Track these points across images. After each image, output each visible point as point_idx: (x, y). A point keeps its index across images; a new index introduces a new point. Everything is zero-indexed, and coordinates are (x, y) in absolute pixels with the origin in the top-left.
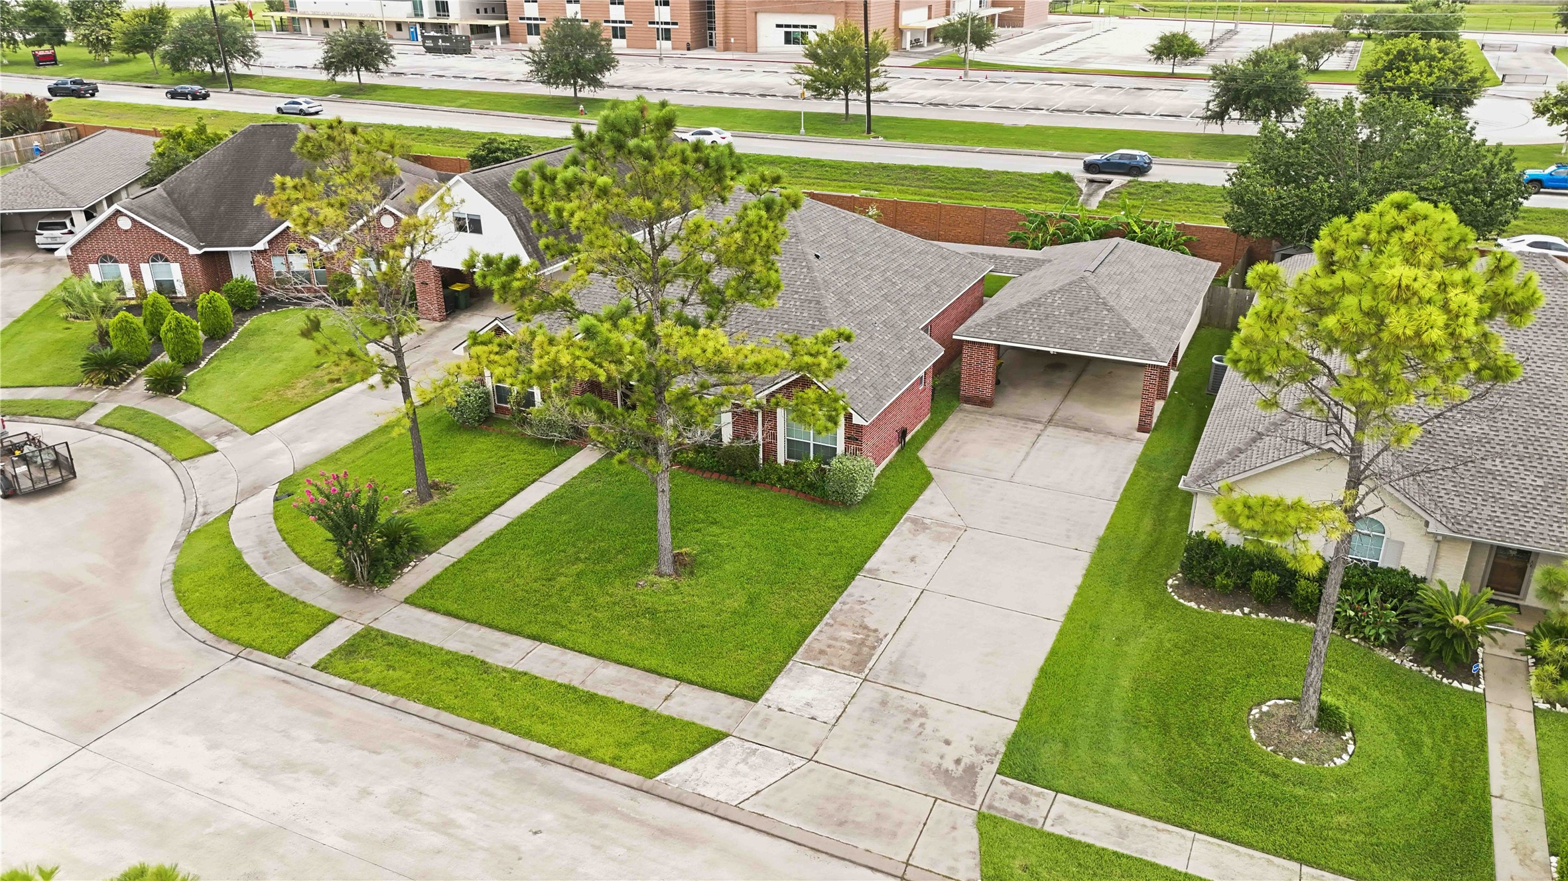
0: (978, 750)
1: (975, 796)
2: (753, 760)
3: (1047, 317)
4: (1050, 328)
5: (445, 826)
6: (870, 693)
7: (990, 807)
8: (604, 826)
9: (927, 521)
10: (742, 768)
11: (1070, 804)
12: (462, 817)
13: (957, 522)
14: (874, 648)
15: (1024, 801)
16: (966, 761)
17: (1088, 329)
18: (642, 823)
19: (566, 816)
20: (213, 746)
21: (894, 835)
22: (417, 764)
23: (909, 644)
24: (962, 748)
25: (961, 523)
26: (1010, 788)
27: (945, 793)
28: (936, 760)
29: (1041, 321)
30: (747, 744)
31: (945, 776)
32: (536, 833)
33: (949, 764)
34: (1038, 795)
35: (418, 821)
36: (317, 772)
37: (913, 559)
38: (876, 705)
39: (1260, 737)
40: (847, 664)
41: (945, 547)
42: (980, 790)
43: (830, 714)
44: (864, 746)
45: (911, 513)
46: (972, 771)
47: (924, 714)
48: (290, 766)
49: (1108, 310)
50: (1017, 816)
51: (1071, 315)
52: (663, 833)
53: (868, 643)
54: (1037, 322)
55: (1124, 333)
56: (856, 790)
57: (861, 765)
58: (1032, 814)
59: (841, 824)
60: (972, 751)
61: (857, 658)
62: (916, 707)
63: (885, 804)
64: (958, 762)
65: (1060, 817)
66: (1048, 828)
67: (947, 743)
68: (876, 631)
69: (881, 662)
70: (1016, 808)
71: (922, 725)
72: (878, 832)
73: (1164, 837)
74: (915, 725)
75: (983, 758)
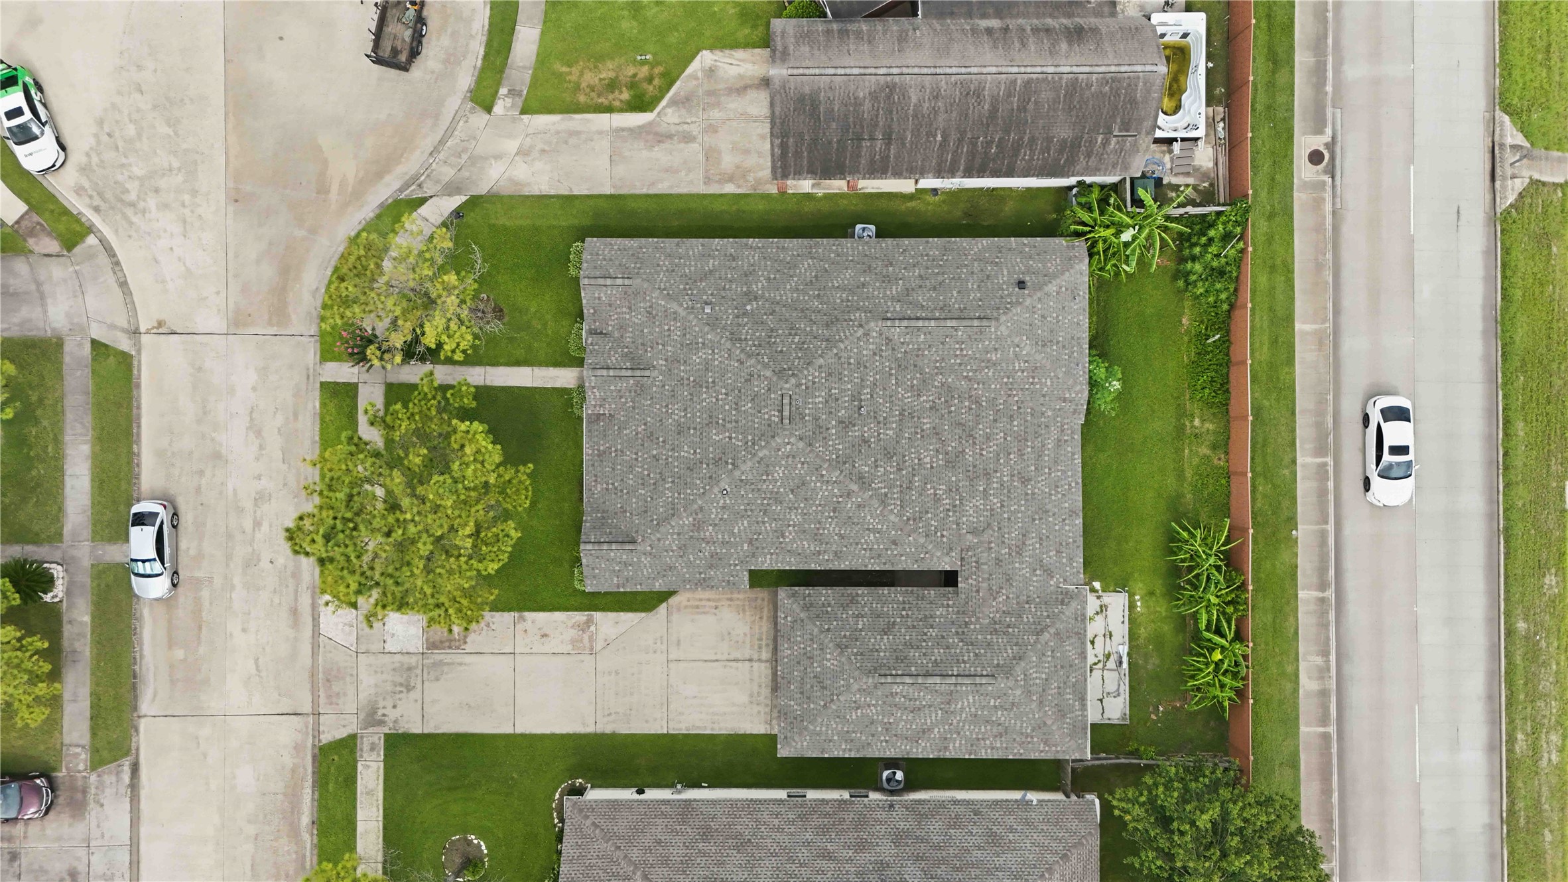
0: (396, 721)
1: (365, 729)
2: (347, 628)
3: (810, 658)
4: (798, 663)
5: (257, 524)
6: (413, 660)
7: (362, 738)
8: (287, 586)
9: (593, 628)
10: (341, 626)
11: (379, 768)
12: (265, 527)
13: (600, 645)
14: (450, 647)
15: (372, 749)
16: (386, 719)
17: (802, 693)
18: (296, 600)
19: (285, 567)
20: (254, 389)
21: (331, 704)
22: (285, 484)
23: (461, 664)
24: (392, 714)
25: (599, 647)
26: (377, 742)
27: (362, 716)
28: (381, 704)
29: (805, 654)
30: (355, 621)
31: (373, 712)
32: (271, 562)
33: (380, 712)
34: (379, 755)
35: (255, 512)
36: (261, 447)
37: (544, 636)
38: (406, 666)
39: (454, 841)
40: (431, 640)
41: (568, 648)
42: (371, 730)
43: (389, 647)
44: (376, 672)
45: (598, 615)
46: (381, 723)
47: (408, 691)
48: (259, 433)
49: (825, 705)
50: (361, 750)
51: (815, 677)
52: (294, 612)
53: (453, 644)
54: (802, 651)
55: (802, 721)
56: (348, 679)
57: (363, 676)
58: (365, 755)
59: (328, 680)
60: (394, 719)
61: (438, 643)
62: (412, 684)
63: (345, 694)
64: (384, 715)
65: (368, 767)
66: (359, 764)
67: (394, 707)
68: (465, 643)
69: (438, 655)
70: (366, 747)
71: (401, 692)
72: (329, 697)
73: (375, 809)
74: (399, 689)
75: (391, 725)
